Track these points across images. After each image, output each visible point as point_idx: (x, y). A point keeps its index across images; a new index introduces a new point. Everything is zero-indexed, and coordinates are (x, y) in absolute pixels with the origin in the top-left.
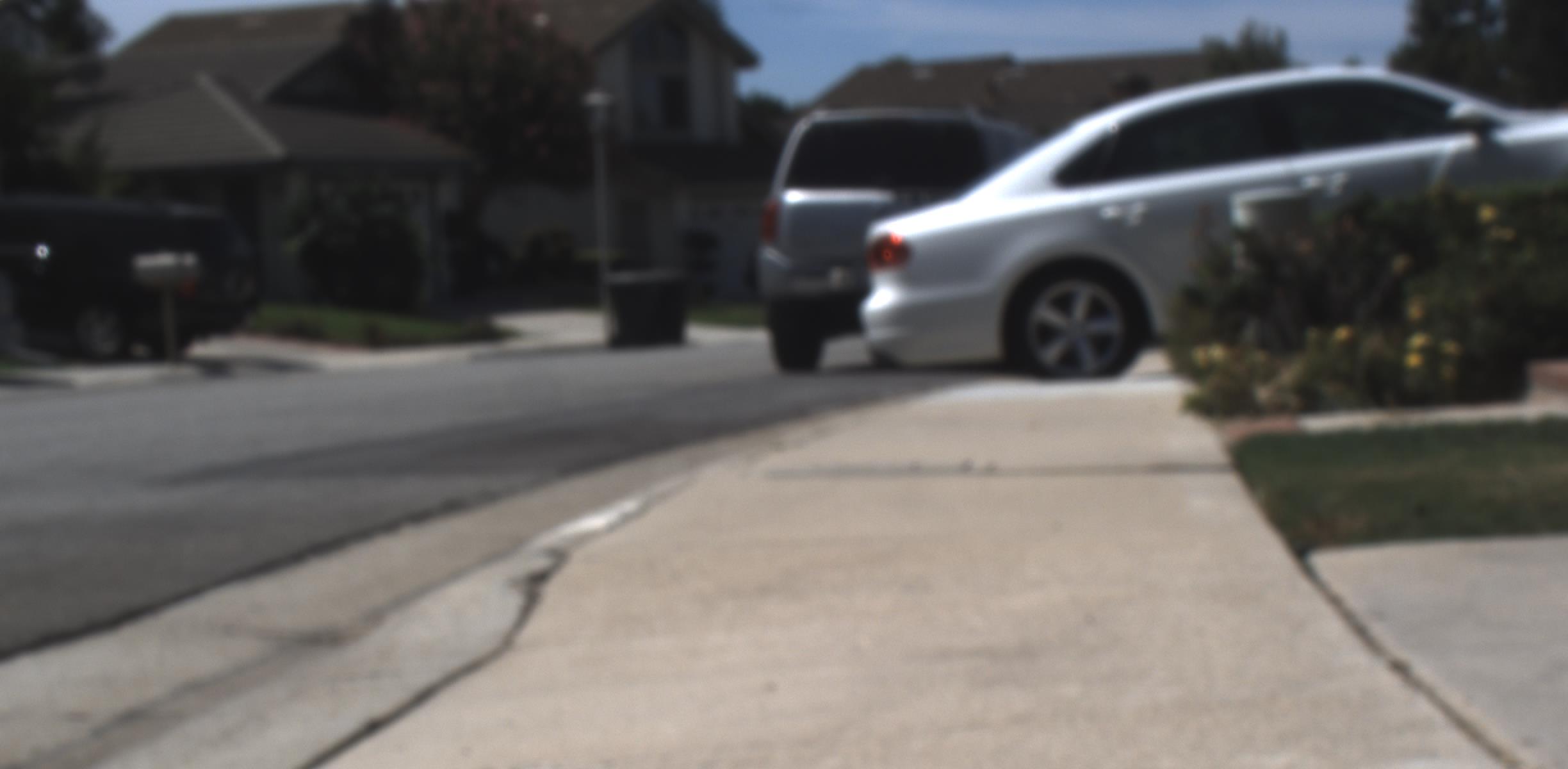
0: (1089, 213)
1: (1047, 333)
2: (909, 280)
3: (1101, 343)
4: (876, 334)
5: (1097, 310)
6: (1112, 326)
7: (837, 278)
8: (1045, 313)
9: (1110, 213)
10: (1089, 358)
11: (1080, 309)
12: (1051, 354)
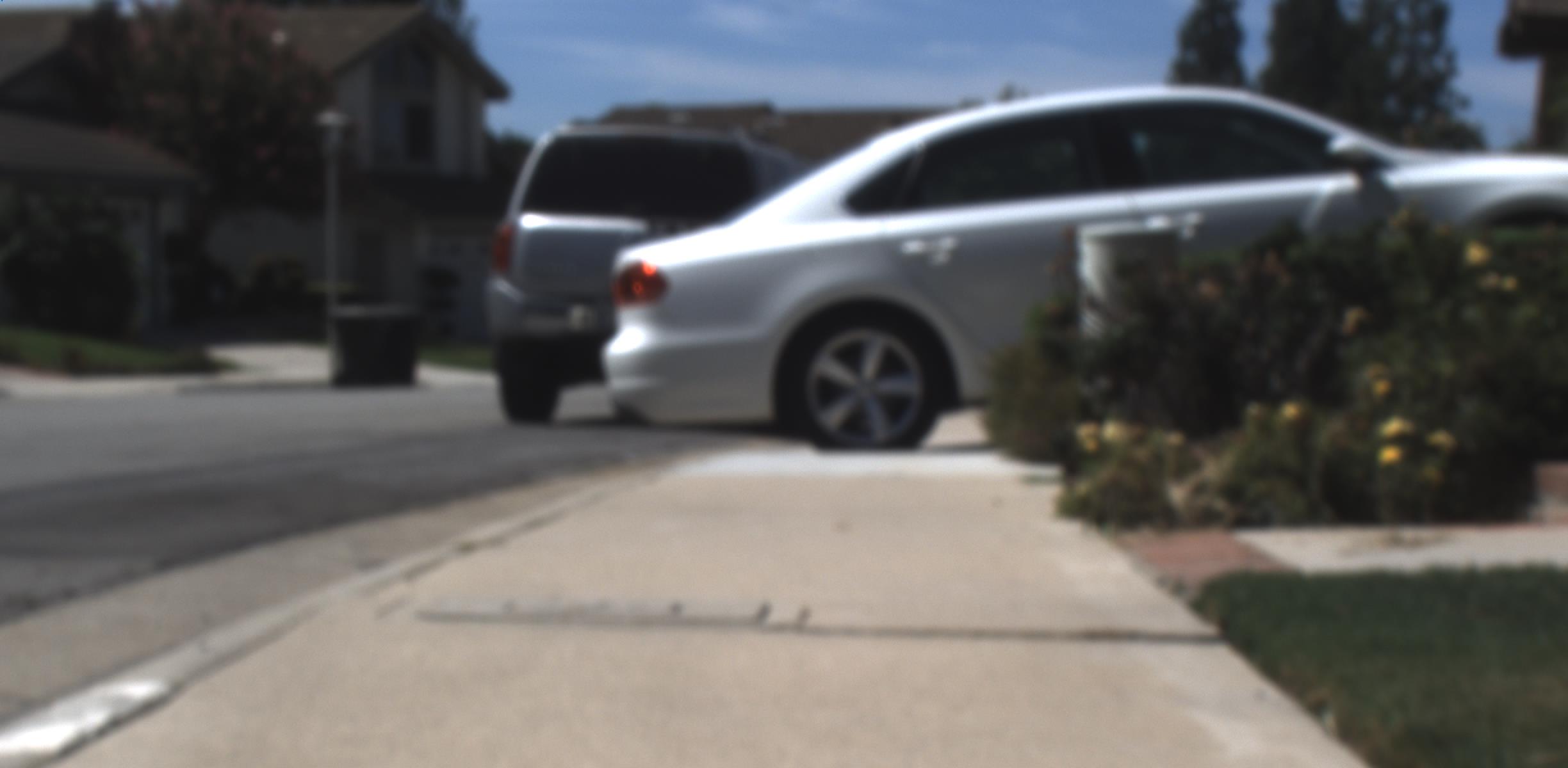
0: (888, 247)
1: (830, 392)
2: (663, 319)
3: (895, 407)
4: (619, 384)
5: (891, 365)
6: (910, 386)
7: (577, 316)
8: (828, 367)
9: (913, 247)
10: (879, 424)
11: (871, 365)
12: (833, 417)
